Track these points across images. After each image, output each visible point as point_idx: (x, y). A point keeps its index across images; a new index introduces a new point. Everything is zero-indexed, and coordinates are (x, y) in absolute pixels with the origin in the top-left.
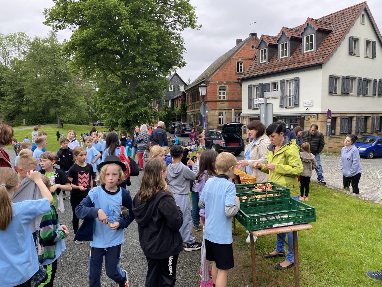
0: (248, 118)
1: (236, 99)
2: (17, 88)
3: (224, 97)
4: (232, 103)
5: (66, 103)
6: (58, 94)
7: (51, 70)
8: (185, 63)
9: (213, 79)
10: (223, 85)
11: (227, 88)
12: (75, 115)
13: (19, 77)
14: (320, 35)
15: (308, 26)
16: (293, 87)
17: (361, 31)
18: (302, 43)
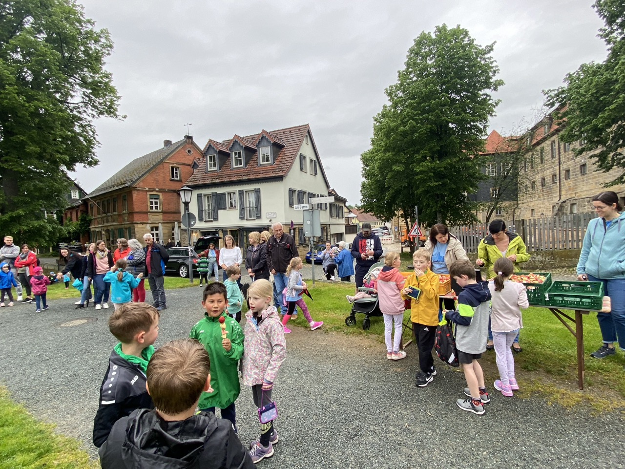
0: (198, 232)
1: (172, 210)
3: (156, 208)
4: (168, 215)
8: (98, 161)
9: (141, 184)
10: (154, 193)
11: (161, 197)
14: (275, 148)
15: (263, 138)
16: (254, 198)
17: (306, 150)
18: (258, 154)
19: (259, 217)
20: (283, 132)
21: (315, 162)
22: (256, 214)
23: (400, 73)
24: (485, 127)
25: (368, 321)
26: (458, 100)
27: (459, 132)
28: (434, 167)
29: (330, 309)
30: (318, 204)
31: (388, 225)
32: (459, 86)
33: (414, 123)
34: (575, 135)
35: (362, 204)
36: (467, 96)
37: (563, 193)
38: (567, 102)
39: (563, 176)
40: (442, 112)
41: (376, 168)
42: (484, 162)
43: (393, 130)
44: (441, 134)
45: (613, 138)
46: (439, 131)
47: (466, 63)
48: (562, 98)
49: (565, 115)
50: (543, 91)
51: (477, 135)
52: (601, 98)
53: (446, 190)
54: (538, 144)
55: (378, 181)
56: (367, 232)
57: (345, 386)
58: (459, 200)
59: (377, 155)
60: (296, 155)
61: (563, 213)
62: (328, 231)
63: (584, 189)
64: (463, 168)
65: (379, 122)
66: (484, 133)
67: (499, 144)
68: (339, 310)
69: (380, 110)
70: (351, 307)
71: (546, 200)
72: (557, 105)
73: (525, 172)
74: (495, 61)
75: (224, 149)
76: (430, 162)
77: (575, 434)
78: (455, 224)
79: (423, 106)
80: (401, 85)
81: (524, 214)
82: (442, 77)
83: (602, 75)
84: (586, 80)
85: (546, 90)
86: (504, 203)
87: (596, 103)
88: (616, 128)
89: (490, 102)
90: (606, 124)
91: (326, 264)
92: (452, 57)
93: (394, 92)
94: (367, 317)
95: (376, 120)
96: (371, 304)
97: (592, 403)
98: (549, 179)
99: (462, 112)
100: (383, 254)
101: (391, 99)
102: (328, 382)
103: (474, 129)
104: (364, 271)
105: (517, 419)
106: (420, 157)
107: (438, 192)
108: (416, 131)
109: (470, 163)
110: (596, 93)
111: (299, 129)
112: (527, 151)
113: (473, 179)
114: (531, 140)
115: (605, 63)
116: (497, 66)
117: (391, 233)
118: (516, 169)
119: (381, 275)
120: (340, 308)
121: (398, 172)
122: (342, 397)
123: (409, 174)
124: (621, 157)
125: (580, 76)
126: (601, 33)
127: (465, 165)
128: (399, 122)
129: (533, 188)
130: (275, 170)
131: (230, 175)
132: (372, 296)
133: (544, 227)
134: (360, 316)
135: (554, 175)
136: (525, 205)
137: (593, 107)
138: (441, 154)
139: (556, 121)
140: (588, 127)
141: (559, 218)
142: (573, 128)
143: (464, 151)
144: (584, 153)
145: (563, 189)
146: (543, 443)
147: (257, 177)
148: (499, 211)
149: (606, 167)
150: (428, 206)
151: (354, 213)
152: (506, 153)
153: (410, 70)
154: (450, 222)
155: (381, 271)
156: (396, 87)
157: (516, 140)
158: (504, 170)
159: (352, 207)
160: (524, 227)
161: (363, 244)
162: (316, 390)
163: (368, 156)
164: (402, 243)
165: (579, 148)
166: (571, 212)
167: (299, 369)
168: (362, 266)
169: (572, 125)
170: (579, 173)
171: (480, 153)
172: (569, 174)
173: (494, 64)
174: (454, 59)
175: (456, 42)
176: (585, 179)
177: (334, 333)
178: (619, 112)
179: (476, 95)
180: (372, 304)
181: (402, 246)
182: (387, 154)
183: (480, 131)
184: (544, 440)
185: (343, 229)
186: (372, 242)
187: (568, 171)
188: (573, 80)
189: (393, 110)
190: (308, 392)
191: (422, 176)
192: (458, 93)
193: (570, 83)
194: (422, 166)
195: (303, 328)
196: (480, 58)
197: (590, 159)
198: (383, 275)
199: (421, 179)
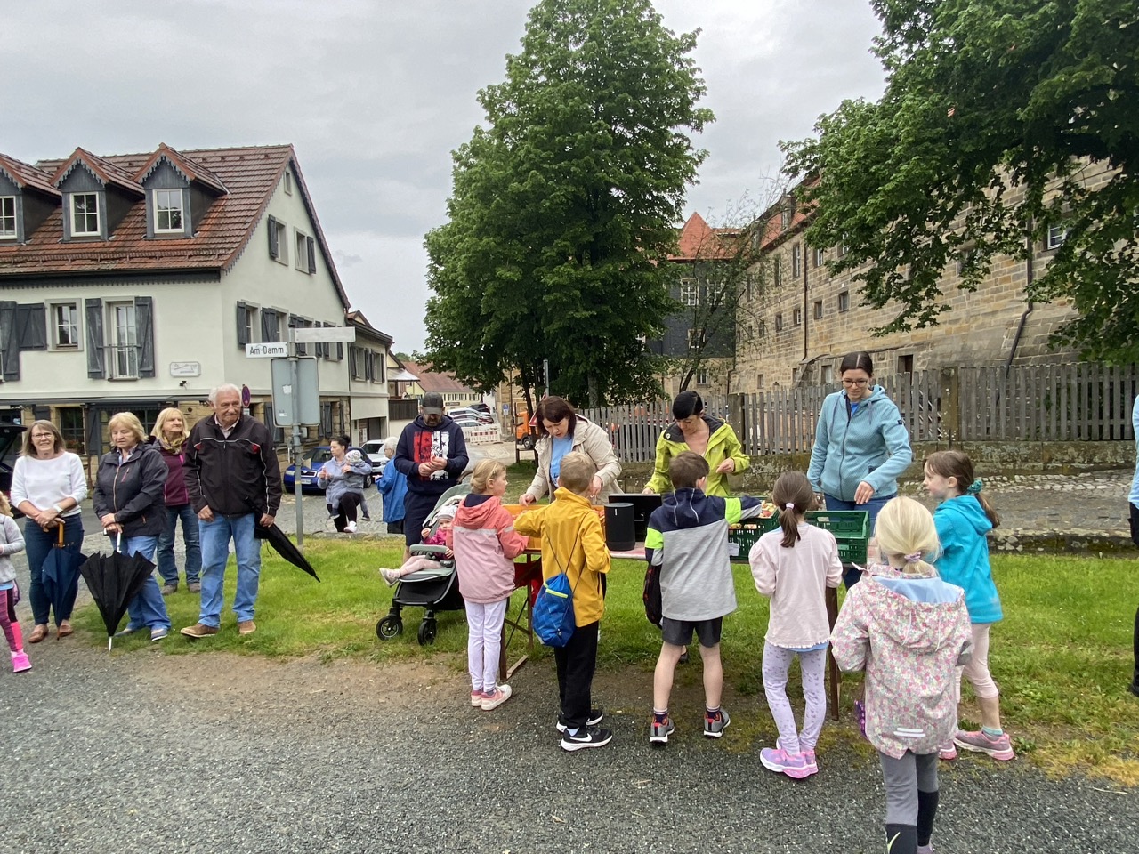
14: (198, 195)
15: (162, 165)
16: (133, 323)
17: (284, 207)
18: (146, 206)
19: (148, 373)
20: (223, 155)
21: (310, 241)
22: (141, 366)
23: (511, 61)
24: (678, 204)
25: (431, 625)
26: (628, 140)
27: (629, 208)
28: (582, 278)
29: (339, 604)
30: (318, 345)
31: (489, 400)
32: (631, 111)
33: (541, 178)
34: (831, 235)
35: (429, 350)
36: (645, 134)
37: (810, 345)
38: (821, 171)
39: (810, 314)
40: (598, 162)
41: (459, 270)
42: (676, 276)
43: (496, 187)
44: (596, 209)
45: (890, 246)
46: (593, 203)
47: (646, 63)
48: (810, 161)
49: (815, 194)
50: (780, 142)
51: (663, 218)
52: (872, 170)
53: (605, 330)
54: (771, 247)
55: (464, 300)
56: (434, 415)
57: (367, 786)
58: (630, 351)
59: (461, 240)
60: (256, 218)
61: (810, 384)
62: (346, 411)
63: (845, 338)
64: (637, 284)
65: (465, 164)
66: (676, 217)
67: (704, 242)
68: (361, 605)
69: (468, 139)
70: (392, 593)
71: (783, 358)
72: (803, 174)
73: (749, 300)
74: (699, 69)
75: (42, 184)
76: (575, 267)
77: (826, 809)
78: (622, 401)
79: (560, 142)
80: (514, 87)
81: (746, 384)
82: (599, 84)
83: (876, 125)
84: (851, 131)
85: (785, 142)
86: (711, 360)
87: (864, 176)
88: (894, 228)
89: (688, 153)
90: (879, 219)
91: (335, 493)
92: (617, 44)
93: (500, 101)
94: (430, 615)
95: (458, 159)
96: (440, 582)
97: (854, 744)
98: (787, 317)
99: (637, 167)
100: (469, 466)
101: (492, 116)
102: (323, 784)
103: (658, 205)
104: (423, 506)
105: (727, 798)
106: (553, 254)
107: (590, 333)
108: (545, 196)
109: (649, 276)
110: (866, 157)
111: (267, 153)
112: (753, 260)
113: (656, 309)
114: (760, 239)
115: (880, 104)
116: (701, 81)
117: (495, 419)
118: (733, 293)
119: (462, 515)
120: (366, 598)
121: (509, 282)
122: (358, 818)
123: (530, 289)
124: (901, 281)
125: (840, 121)
126: (876, 46)
127: (642, 279)
128: (510, 171)
129: (761, 333)
130: (197, 253)
131: (61, 257)
132: (443, 565)
133: (778, 409)
134: (413, 614)
135: (797, 310)
136: (747, 366)
137: (859, 186)
138: (597, 251)
139: (801, 205)
140: (851, 221)
141: (803, 391)
142: (828, 222)
143: (639, 249)
144: (845, 272)
145: (811, 338)
146: (771, 840)
147: (142, 266)
148: (703, 375)
149: (878, 299)
150: (570, 360)
151: (411, 372)
152: (716, 262)
153: (533, 57)
154: (612, 397)
155: (460, 505)
156: (504, 91)
157: (734, 236)
158: (712, 294)
159: (406, 358)
160: (745, 407)
161: (424, 443)
162: (292, 810)
163: (442, 240)
164: (518, 441)
165: (836, 259)
166: (823, 381)
167: (246, 765)
168: (421, 495)
169: (826, 214)
170: (836, 307)
171: (670, 257)
172: (820, 309)
173: (697, 75)
174: (622, 49)
175: (626, 13)
176: (846, 320)
177: (349, 660)
178: (899, 198)
179: (663, 135)
180: (442, 581)
181: (519, 447)
182: (485, 240)
183: (669, 210)
184: (774, 832)
185: (382, 409)
186: (446, 437)
187: (819, 304)
188: (830, 130)
189: (495, 142)
190: (269, 818)
191: (559, 295)
192: (630, 125)
193: (825, 134)
194: (558, 274)
195: (264, 658)
196: (672, 56)
197: (852, 282)
198: (468, 514)
199: (556, 302)
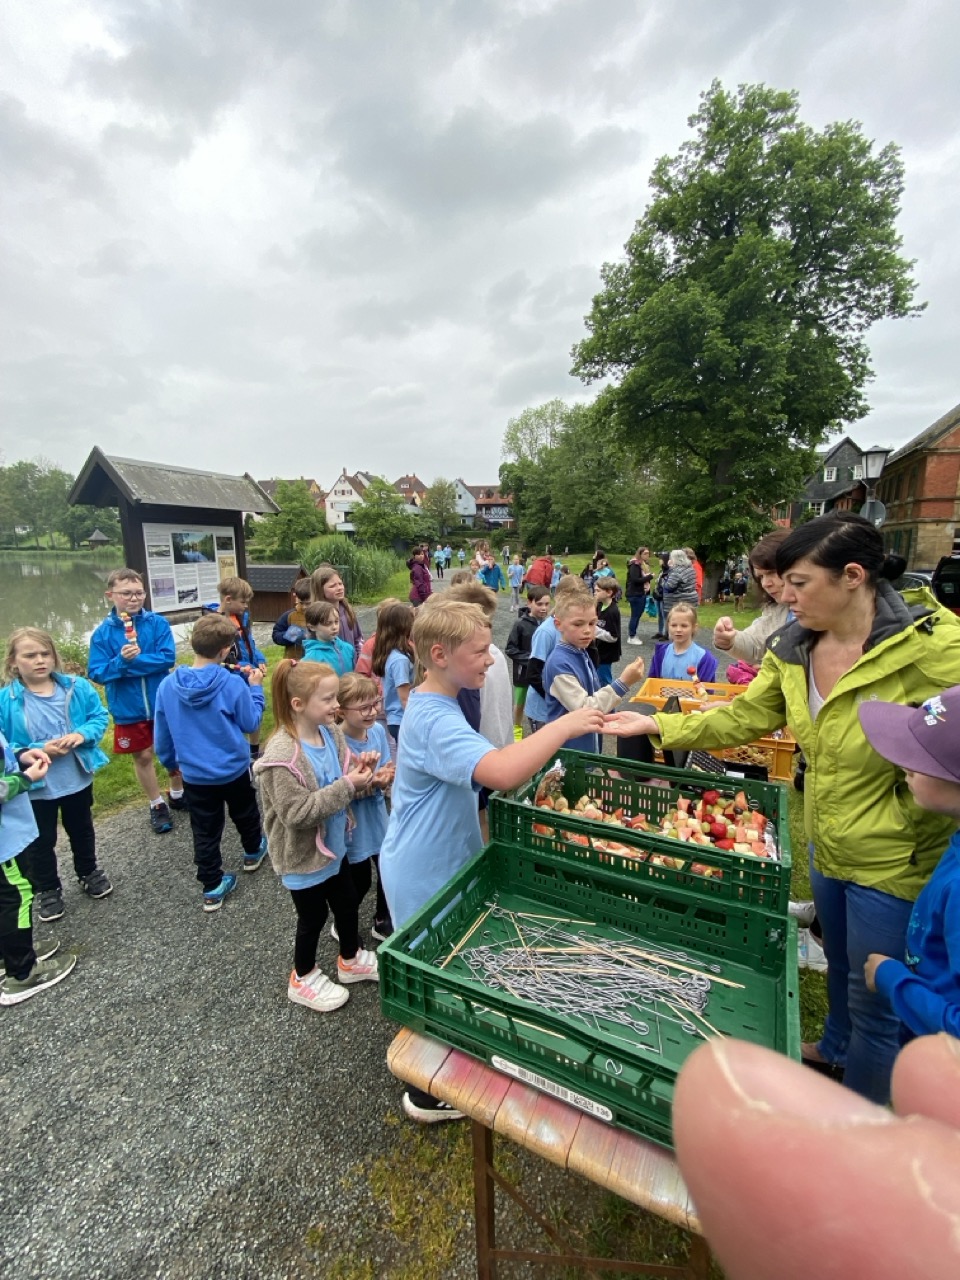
2: (542, 495)
5: (610, 517)
6: (600, 501)
7: (592, 460)
8: (867, 409)
12: (623, 538)
13: (546, 476)
